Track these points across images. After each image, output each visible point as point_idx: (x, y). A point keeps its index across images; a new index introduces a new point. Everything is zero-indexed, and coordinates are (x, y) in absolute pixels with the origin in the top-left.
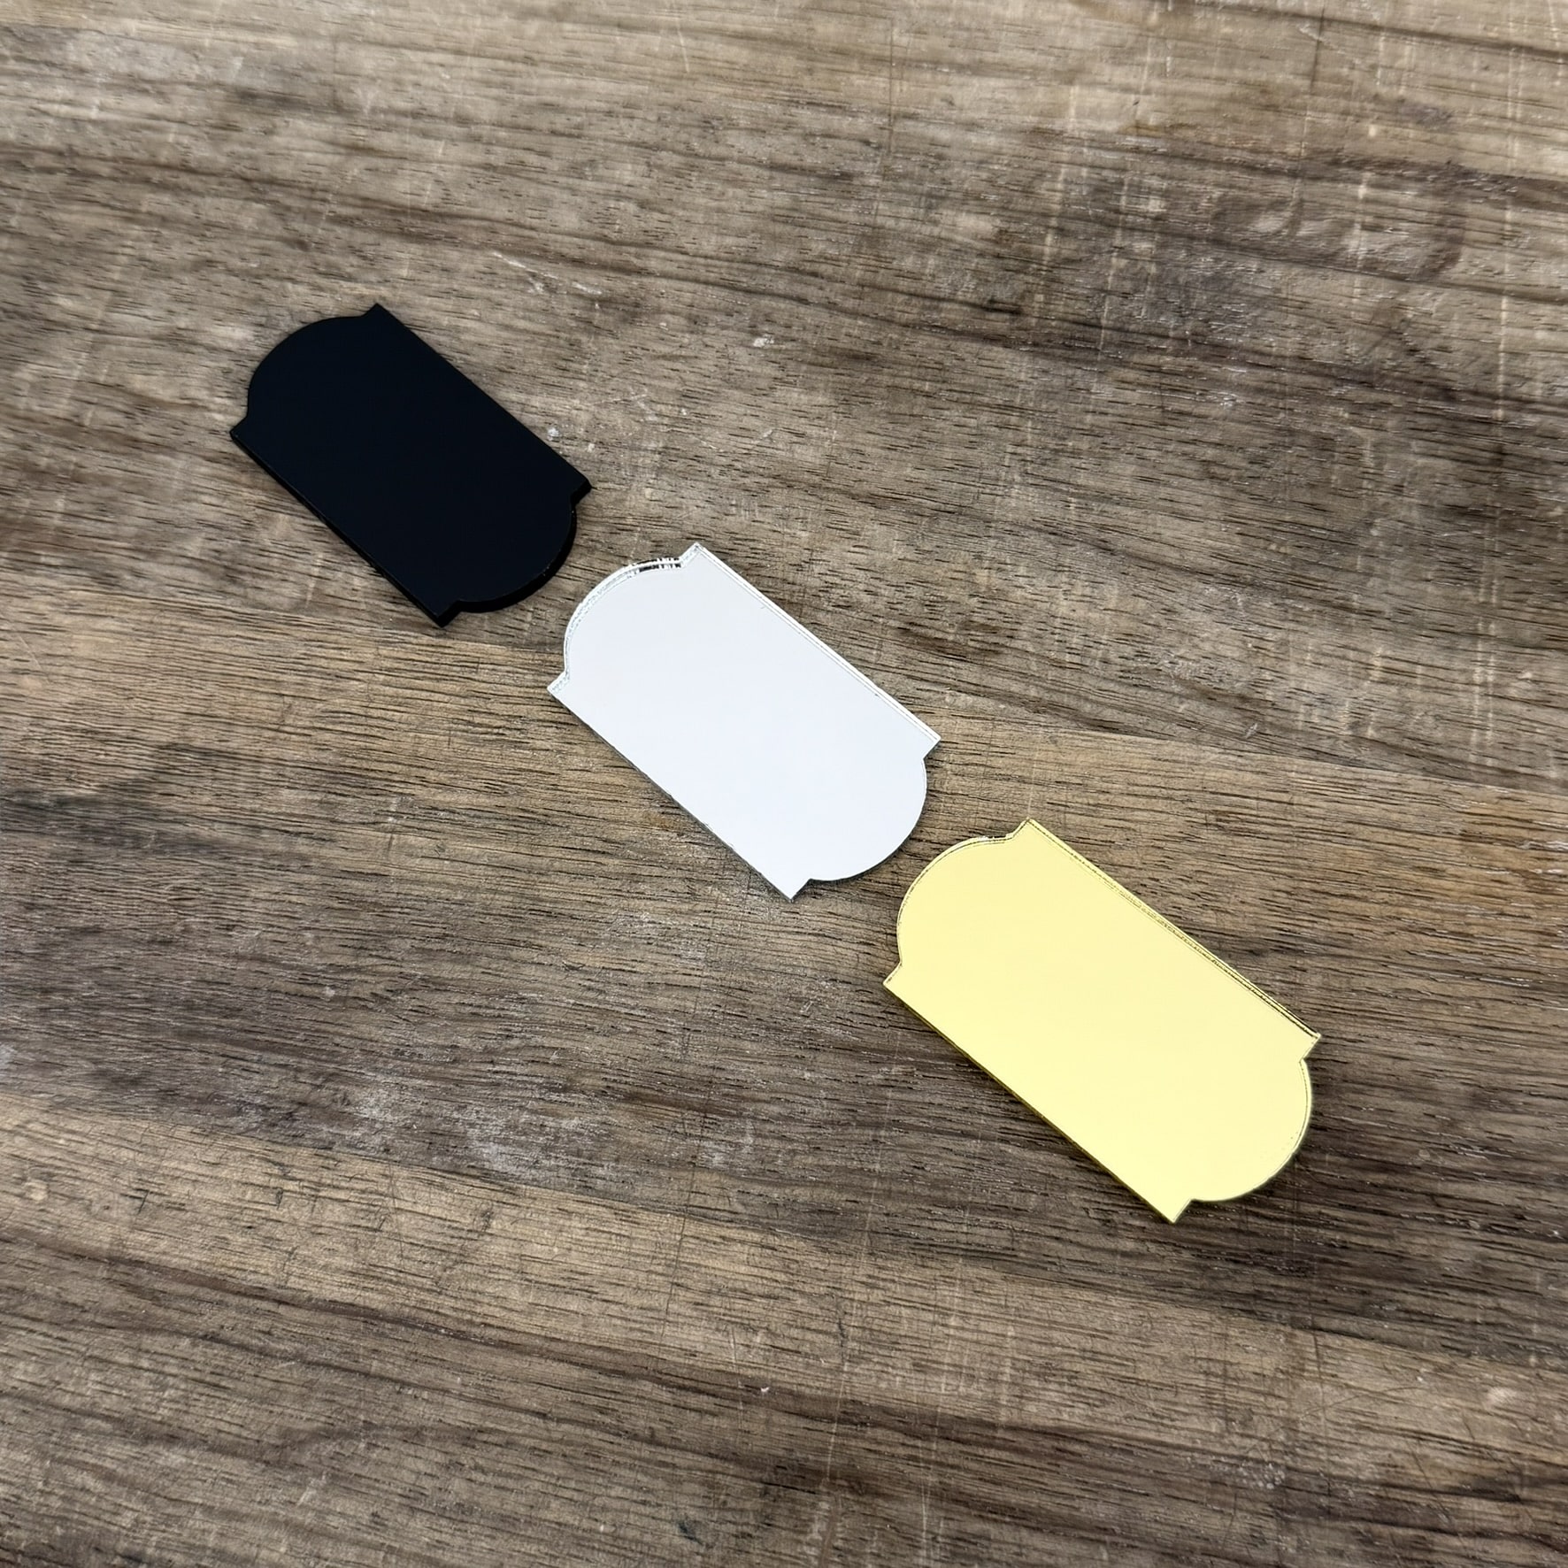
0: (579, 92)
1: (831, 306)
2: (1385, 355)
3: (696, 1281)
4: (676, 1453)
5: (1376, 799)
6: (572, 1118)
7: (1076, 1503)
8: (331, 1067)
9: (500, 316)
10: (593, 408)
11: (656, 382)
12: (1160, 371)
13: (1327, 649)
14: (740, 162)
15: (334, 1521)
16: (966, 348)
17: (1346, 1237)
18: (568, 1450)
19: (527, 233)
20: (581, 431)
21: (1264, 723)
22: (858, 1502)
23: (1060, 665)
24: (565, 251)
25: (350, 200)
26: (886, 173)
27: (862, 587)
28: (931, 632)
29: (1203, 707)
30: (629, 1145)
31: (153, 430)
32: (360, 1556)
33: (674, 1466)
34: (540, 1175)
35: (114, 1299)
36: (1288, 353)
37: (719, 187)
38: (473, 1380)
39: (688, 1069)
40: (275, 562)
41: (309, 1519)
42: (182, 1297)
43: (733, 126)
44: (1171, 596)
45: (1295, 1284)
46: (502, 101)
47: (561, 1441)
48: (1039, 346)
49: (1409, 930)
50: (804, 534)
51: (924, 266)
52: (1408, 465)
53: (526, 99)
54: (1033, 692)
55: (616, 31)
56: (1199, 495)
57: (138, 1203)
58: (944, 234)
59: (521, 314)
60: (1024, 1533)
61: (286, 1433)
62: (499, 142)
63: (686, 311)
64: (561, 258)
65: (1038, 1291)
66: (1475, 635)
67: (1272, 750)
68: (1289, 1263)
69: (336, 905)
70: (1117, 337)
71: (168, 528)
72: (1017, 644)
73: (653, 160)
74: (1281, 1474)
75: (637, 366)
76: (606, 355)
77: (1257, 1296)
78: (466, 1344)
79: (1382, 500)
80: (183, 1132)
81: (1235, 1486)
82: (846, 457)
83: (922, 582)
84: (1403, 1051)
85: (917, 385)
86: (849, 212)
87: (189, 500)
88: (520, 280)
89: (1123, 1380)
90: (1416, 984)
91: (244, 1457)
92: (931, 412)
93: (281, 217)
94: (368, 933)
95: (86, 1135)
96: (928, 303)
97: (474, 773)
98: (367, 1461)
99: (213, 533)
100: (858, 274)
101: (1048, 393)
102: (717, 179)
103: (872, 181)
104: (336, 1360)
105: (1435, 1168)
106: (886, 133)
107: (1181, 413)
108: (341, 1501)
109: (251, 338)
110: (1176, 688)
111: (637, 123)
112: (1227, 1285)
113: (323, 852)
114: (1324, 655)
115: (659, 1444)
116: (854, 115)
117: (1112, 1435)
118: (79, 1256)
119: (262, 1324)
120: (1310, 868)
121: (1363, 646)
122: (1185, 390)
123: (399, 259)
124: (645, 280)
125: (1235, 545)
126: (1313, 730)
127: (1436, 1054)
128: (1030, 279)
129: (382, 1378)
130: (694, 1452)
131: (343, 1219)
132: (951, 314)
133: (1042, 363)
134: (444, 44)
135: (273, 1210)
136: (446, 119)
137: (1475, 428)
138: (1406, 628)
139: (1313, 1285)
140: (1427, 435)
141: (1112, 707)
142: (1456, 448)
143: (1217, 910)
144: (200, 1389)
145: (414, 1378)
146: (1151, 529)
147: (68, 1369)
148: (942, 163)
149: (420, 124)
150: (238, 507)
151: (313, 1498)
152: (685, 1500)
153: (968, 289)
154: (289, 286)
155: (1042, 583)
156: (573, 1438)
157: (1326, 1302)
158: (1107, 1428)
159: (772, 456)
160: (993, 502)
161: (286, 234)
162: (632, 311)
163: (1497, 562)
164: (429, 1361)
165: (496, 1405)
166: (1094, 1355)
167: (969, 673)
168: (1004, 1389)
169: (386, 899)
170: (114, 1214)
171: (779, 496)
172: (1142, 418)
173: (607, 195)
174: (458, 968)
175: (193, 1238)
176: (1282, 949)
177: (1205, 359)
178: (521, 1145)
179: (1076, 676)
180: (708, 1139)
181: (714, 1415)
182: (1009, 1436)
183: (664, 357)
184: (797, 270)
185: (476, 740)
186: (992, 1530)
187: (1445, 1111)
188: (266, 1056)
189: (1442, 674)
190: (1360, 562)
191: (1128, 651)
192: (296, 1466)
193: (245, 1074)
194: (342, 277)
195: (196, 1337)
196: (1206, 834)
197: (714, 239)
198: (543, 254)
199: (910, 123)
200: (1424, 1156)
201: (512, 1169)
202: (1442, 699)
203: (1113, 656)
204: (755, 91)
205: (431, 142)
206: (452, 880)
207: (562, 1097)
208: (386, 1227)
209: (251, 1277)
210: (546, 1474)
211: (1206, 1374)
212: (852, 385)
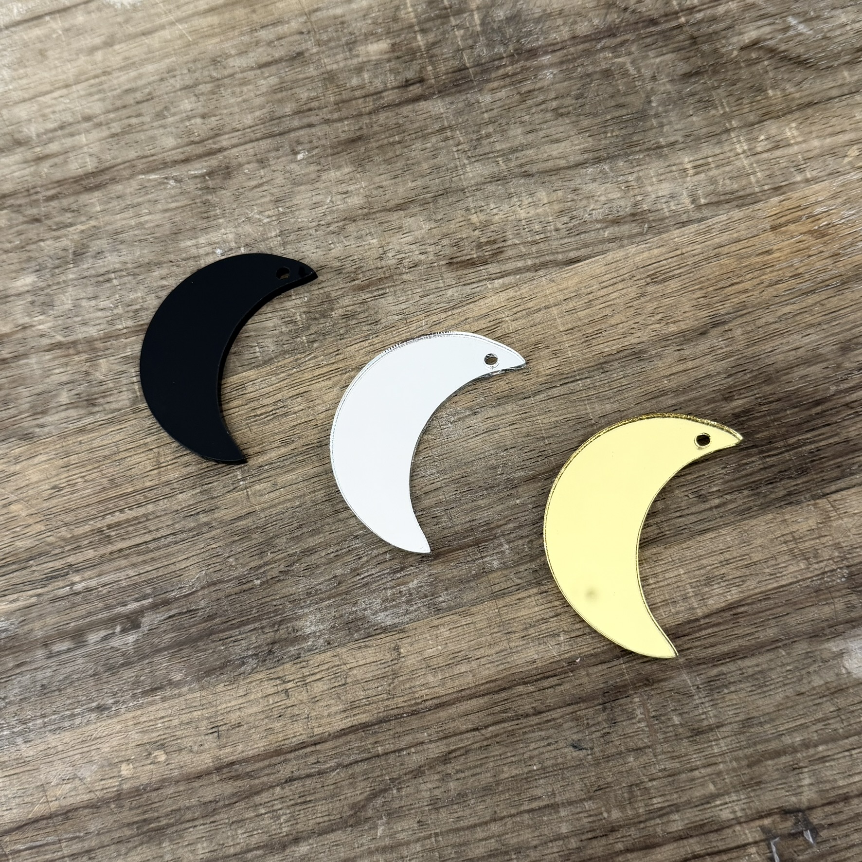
0: (140, 77)
1: (327, 121)
2: (614, 17)
3: (516, 626)
4: (551, 713)
5: (722, 231)
6: (413, 581)
7: (757, 635)
8: (278, 618)
9: (159, 207)
10: (233, 230)
11: (258, 202)
12: (509, 76)
13: (661, 171)
14: (242, 72)
15: (401, 836)
16: (406, 110)
17: (817, 445)
18: (498, 739)
19: (151, 159)
20: (233, 244)
21: (649, 222)
22: (653, 689)
23: (535, 243)
24: (176, 158)
25: (50, 186)
26: (319, 43)
27: (417, 252)
28: (464, 258)
29: (617, 229)
30: (449, 579)
31: (10, 350)
32: (422, 846)
33: (554, 719)
34: (412, 616)
35: (229, 788)
36: (566, 38)
37: (238, 90)
38: (432, 731)
39: (457, 529)
40: (111, 385)
41: (387, 841)
42: (264, 768)
43: (228, 56)
44: (572, 183)
45: (805, 479)
46: (103, 100)
47: (491, 737)
48: (442, 91)
49: (770, 286)
50: (374, 241)
51: (364, 80)
52: (653, 65)
53: (115, 93)
54: (529, 262)
55: (143, 38)
56: (559, 128)
57: (216, 734)
58: (365, 60)
59: (170, 200)
60: (739, 662)
61: (353, 806)
62: (113, 120)
63: (254, 158)
64: (175, 163)
65: (684, 545)
66: (727, 131)
67: (660, 233)
68: (797, 471)
69: (237, 538)
70: (478, 69)
71: (45, 395)
72: (509, 243)
73: (197, 92)
74: (846, 571)
75: (244, 198)
76: (225, 200)
77: (789, 494)
78: (420, 715)
79: (649, 88)
80: (220, 687)
81: (827, 588)
82: (375, 192)
83: (445, 235)
84: (798, 344)
85: (391, 140)
86: (311, 71)
87: (48, 376)
88: (161, 184)
89: (747, 566)
90: (787, 309)
91: (339, 829)
92: (406, 150)
93: (18, 212)
94: (261, 544)
95: (170, 716)
96: (375, 97)
97: (271, 439)
98: (401, 798)
99: (70, 386)
100: (332, 99)
101: (459, 113)
102: (235, 86)
103: (315, 50)
104: (359, 757)
105: (841, 392)
106: (309, 24)
107: (530, 91)
108: (399, 825)
109: (36, 279)
110: (599, 226)
111: (178, 78)
112: (773, 496)
113: (216, 516)
114: (661, 175)
115: (540, 713)
116: (288, 22)
117: (756, 594)
118: (199, 776)
119: (312, 759)
120: (708, 280)
121: (677, 161)
122: (526, 79)
123: (92, 203)
124: (225, 153)
125: (590, 143)
126: (675, 214)
127: (813, 338)
128: (420, 61)
129: (387, 754)
130: (560, 707)
131: (325, 687)
132: (390, 97)
133: (448, 100)
134: (57, 86)
135: (287, 702)
136: (79, 122)
137: (675, 32)
138: (693, 143)
139: (813, 476)
140: (654, 46)
141: (572, 250)
142: (671, 46)
143: (675, 322)
144: (298, 808)
145: (403, 745)
146: (546, 155)
147: (224, 835)
148: (345, 25)
149: (66, 131)
150: (76, 367)
151: (384, 830)
152: (568, 733)
153: (392, 80)
154: (42, 244)
155: (505, 207)
156: (496, 732)
157: (823, 480)
158: (752, 592)
159: (337, 210)
160: (460, 179)
161: (25, 219)
162: (227, 172)
163: (719, 91)
164: (406, 733)
165: (450, 736)
166: (727, 562)
167: (493, 268)
168: (693, 600)
169: (261, 522)
170: (206, 746)
171: (351, 228)
172: (512, 103)
173: (182, 121)
174: (316, 538)
175: (254, 736)
176: (715, 325)
177: (527, 60)
178: (394, 606)
179: (547, 244)
180: (486, 556)
181: (559, 685)
182: (707, 620)
183: (256, 187)
184: (300, 112)
185: (264, 423)
186: (724, 669)
187: (832, 362)
188: (242, 629)
189: (721, 157)
190: (654, 122)
191: (565, 219)
192: (367, 819)
193: (236, 643)
194: (67, 226)
195: (282, 784)
196: (650, 289)
197: (249, 117)
198: (165, 165)
199: (318, 13)
200: (833, 388)
201: (396, 621)
202: (727, 169)
203: (559, 226)
204: (231, 34)
205: (77, 137)
206: (289, 497)
207: (403, 573)
208: (349, 680)
209: (294, 739)
210: (494, 756)
211: (785, 543)
212: (358, 155)
